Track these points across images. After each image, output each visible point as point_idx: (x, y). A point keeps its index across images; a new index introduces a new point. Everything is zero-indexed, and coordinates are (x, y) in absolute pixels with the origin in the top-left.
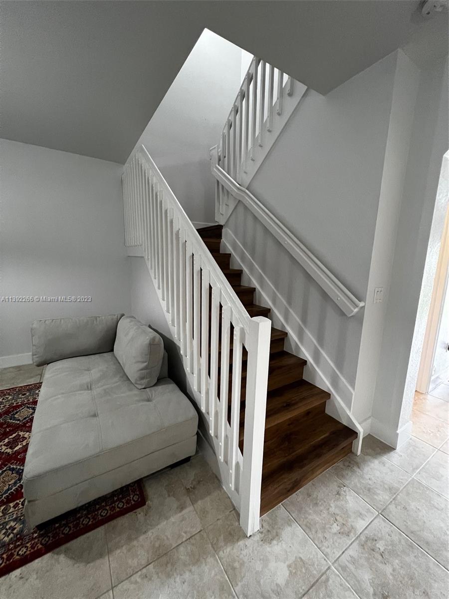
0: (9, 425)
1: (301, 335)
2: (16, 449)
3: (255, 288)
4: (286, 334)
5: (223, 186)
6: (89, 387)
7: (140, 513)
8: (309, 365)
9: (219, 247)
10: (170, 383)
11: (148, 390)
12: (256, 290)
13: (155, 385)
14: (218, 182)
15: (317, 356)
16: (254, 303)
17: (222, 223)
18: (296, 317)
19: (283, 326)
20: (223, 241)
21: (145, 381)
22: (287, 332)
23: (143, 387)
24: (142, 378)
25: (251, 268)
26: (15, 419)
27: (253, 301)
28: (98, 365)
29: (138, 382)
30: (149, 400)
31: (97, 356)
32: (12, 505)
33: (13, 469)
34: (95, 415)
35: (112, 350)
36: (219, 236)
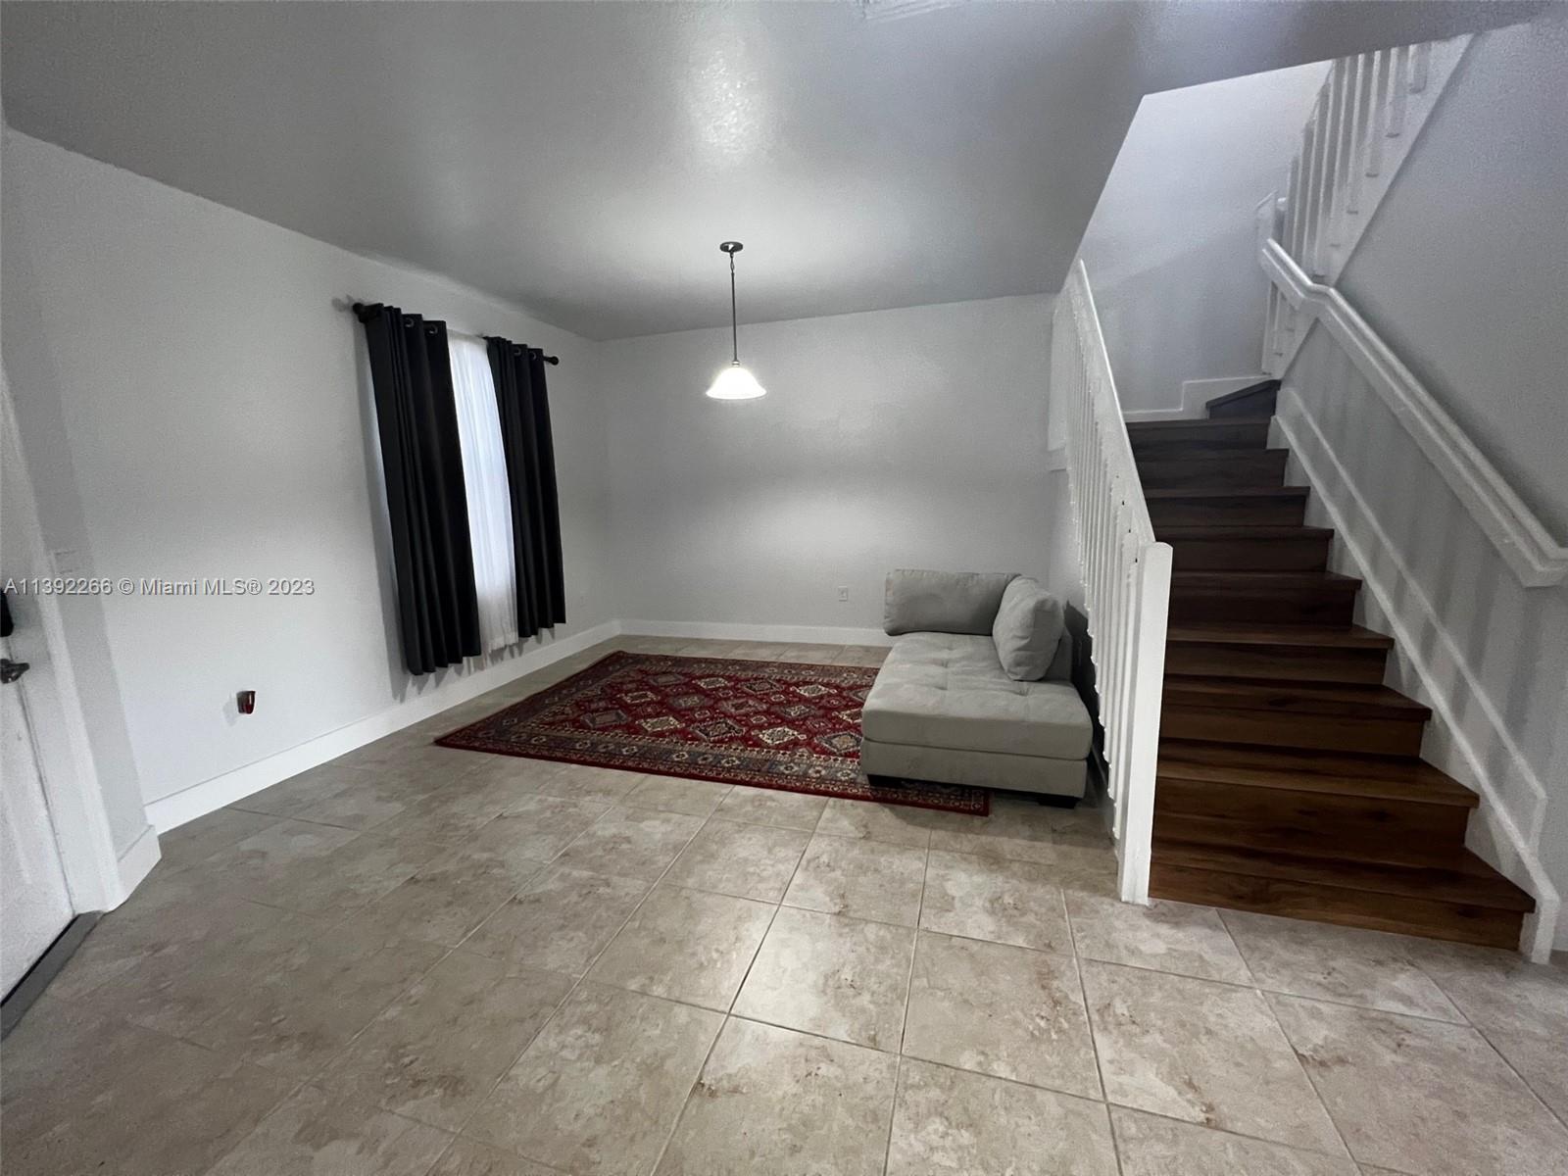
0: (852, 700)
1: (1428, 643)
2: (856, 721)
3: (1333, 531)
4: (1390, 642)
5: (1283, 297)
6: (944, 664)
7: (977, 821)
8: (1437, 722)
9: (1266, 436)
10: (1068, 685)
11: (1025, 683)
12: (1336, 536)
13: (1040, 680)
14: (1275, 287)
15: (1460, 699)
16: (1328, 568)
17: (1277, 376)
18: (1422, 600)
19: (1387, 624)
20: (1276, 420)
21: (1022, 670)
22: (1392, 637)
23: (1018, 678)
24: (1018, 664)
25: (1332, 481)
26: (858, 696)
27: (1325, 565)
28: (964, 647)
29: (1013, 670)
30: (1021, 694)
31: (968, 637)
32: (849, 759)
33: (852, 736)
34: (943, 688)
35: (991, 635)
36: (1271, 408)
